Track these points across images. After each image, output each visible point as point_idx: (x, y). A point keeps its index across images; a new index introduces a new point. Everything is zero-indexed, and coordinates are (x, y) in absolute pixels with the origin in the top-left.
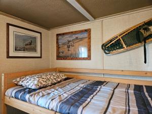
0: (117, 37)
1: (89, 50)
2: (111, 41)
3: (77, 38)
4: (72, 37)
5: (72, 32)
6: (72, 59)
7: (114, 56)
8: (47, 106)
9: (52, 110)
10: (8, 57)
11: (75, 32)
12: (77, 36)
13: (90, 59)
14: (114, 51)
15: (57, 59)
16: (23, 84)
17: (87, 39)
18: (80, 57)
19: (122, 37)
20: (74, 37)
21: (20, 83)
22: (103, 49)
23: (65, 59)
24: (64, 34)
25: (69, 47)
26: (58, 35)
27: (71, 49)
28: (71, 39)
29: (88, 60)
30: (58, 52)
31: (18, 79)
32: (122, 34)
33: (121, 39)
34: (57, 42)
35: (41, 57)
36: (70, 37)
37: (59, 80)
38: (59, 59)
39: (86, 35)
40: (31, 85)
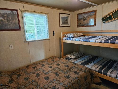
0: (110, 14)
1: (95, 21)
2: (107, 16)
3: (89, 15)
4: (86, 15)
5: (86, 12)
6: (86, 26)
7: (108, 23)
8: (79, 40)
9: (81, 41)
10: (60, 27)
11: (88, 12)
12: (89, 14)
13: (95, 26)
14: (108, 21)
15: (77, 27)
16: (68, 36)
17: (94, 15)
18: (90, 25)
19: (112, 14)
20: (87, 15)
21: (67, 36)
22: (102, 20)
23: (82, 27)
24: (81, 14)
25: (84, 20)
26: (78, 14)
27: (85, 21)
28: (85, 16)
29: (94, 26)
30: (78, 23)
31: (65, 35)
32: (112, 12)
33: (112, 15)
34: (78, 18)
35: (70, 27)
36: (85, 15)
37: (80, 35)
38: (78, 27)
39: (94, 13)
40: (71, 36)
